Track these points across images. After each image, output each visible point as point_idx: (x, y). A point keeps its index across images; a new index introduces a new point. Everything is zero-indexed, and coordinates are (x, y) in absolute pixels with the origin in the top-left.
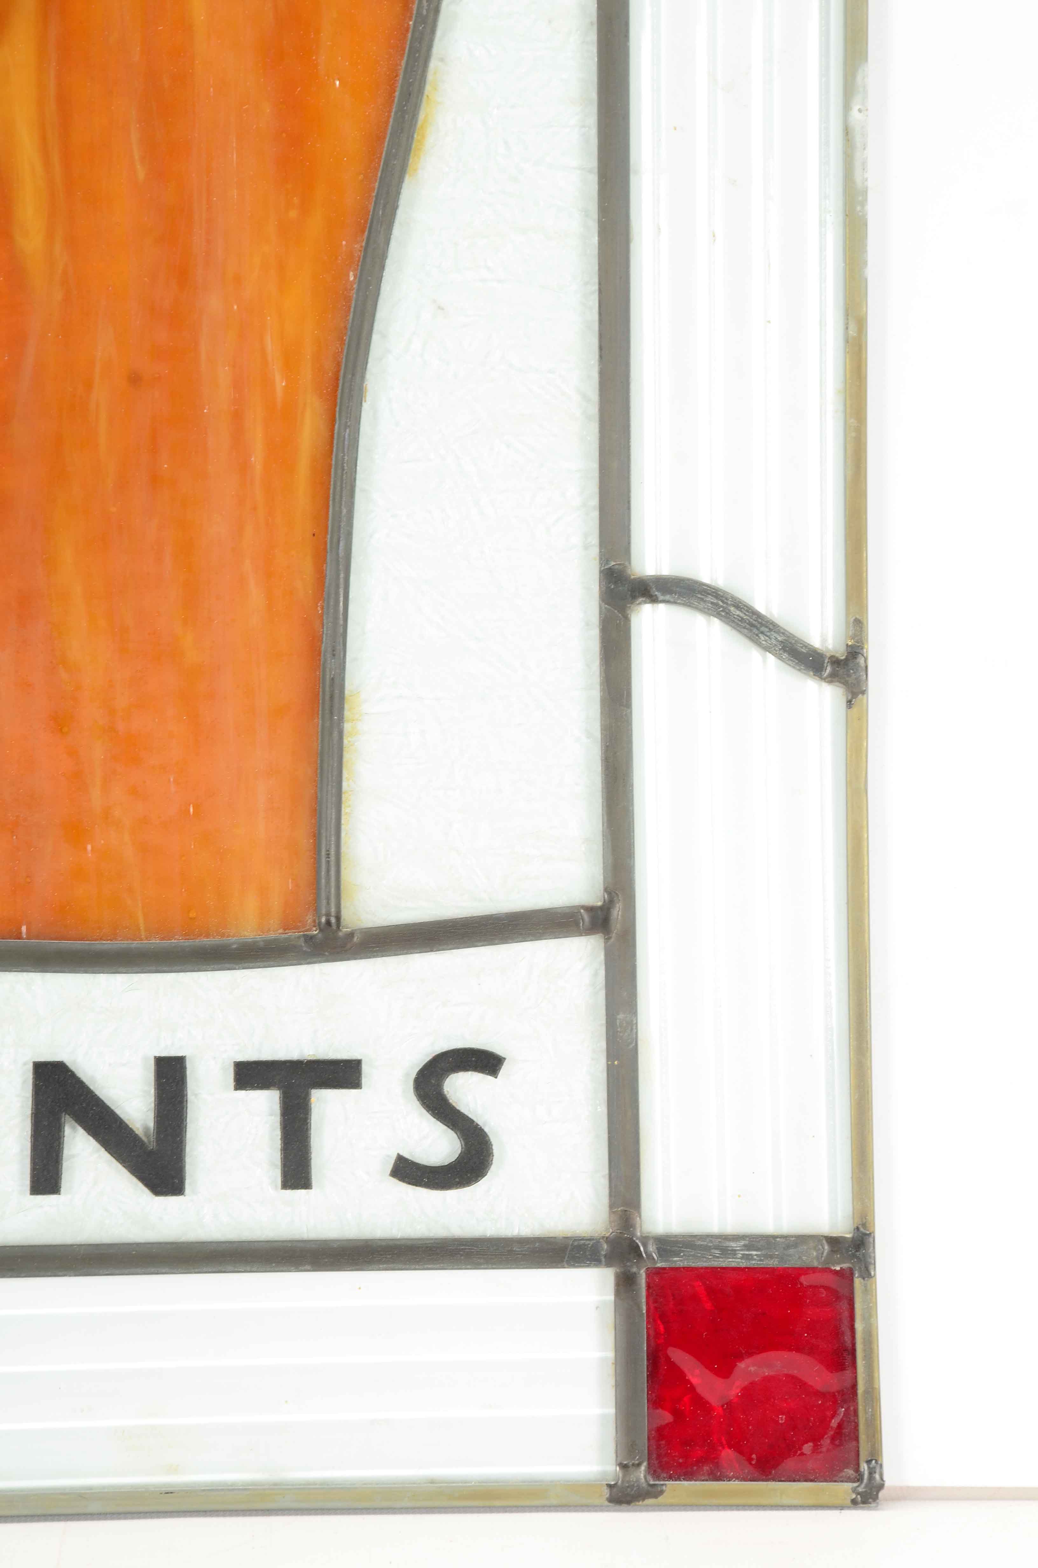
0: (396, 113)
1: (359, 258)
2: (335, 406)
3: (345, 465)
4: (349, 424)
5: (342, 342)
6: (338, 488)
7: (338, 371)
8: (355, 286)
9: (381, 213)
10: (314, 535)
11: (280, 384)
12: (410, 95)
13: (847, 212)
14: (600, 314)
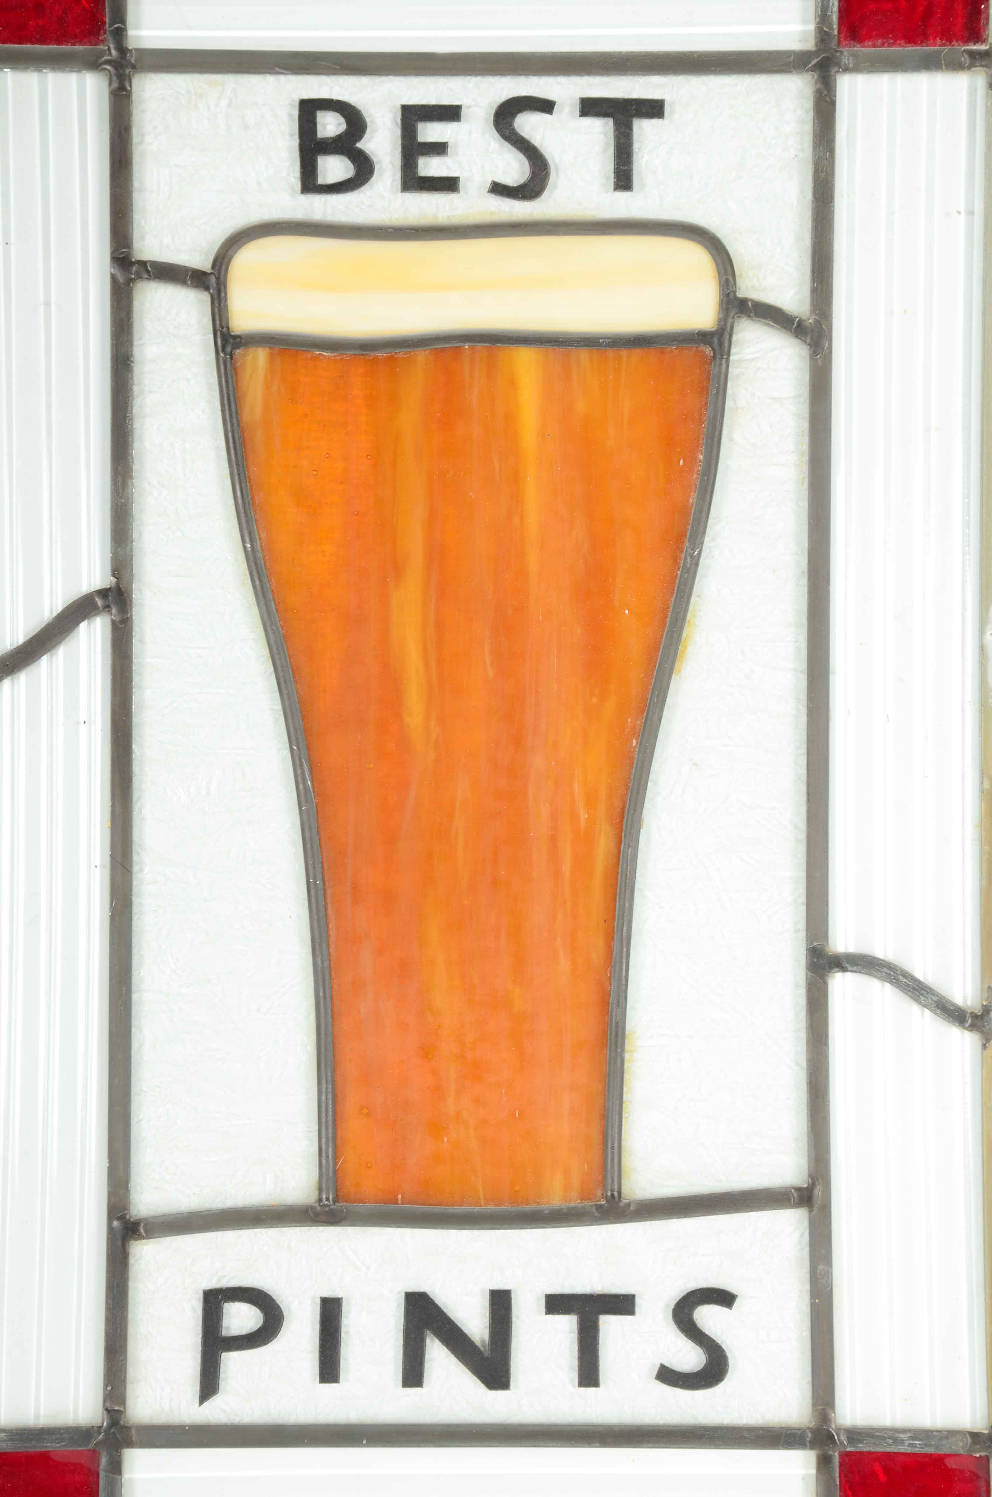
0: (667, 633)
1: (640, 729)
2: (621, 831)
3: (628, 873)
4: (631, 844)
5: (627, 788)
6: (623, 889)
7: (624, 808)
8: (637, 749)
9: (656, 700)
10: (605, 921)
11: (583, 816)
12: (677, 621)
13: (983, 703)
14: (808, 770)
